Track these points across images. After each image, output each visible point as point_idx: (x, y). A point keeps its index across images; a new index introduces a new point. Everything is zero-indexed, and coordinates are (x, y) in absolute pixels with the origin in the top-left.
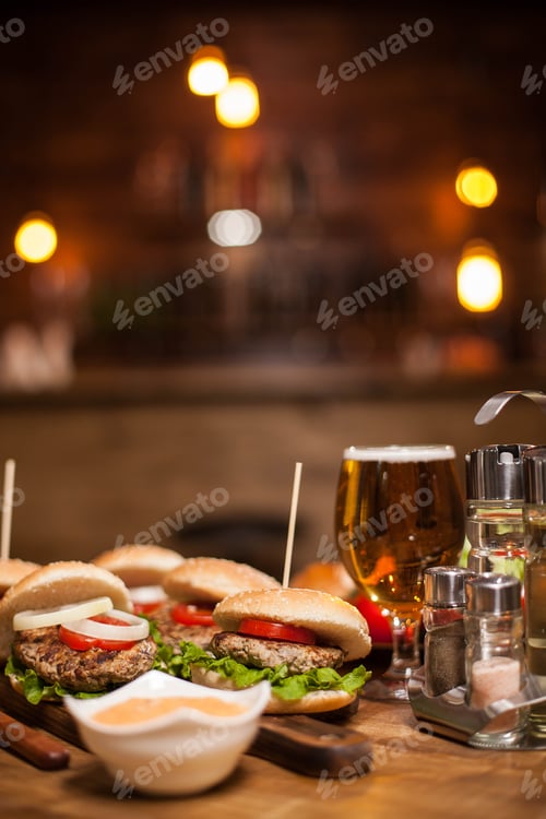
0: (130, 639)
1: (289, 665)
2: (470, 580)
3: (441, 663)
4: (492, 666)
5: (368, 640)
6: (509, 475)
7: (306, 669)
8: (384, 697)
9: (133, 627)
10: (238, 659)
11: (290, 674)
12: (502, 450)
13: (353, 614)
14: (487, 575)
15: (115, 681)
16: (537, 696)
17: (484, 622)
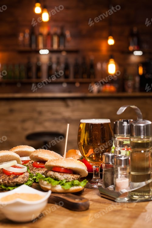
0: (22, 172)
1: (66, 179)
2: (115, 157)
3: (107, 179)
4: (121, 180)
5: (87, 172)
6: (126, 128)
7: (71, 180)
8: (91, 187)
9: (23, 169)
10: (52, 178)
11: (66, 182)
12: (124, 121)
13: (83, 165)
14: (120, 155)
15: (18, 184)
16: (133, 188)
17: (119, 168)
